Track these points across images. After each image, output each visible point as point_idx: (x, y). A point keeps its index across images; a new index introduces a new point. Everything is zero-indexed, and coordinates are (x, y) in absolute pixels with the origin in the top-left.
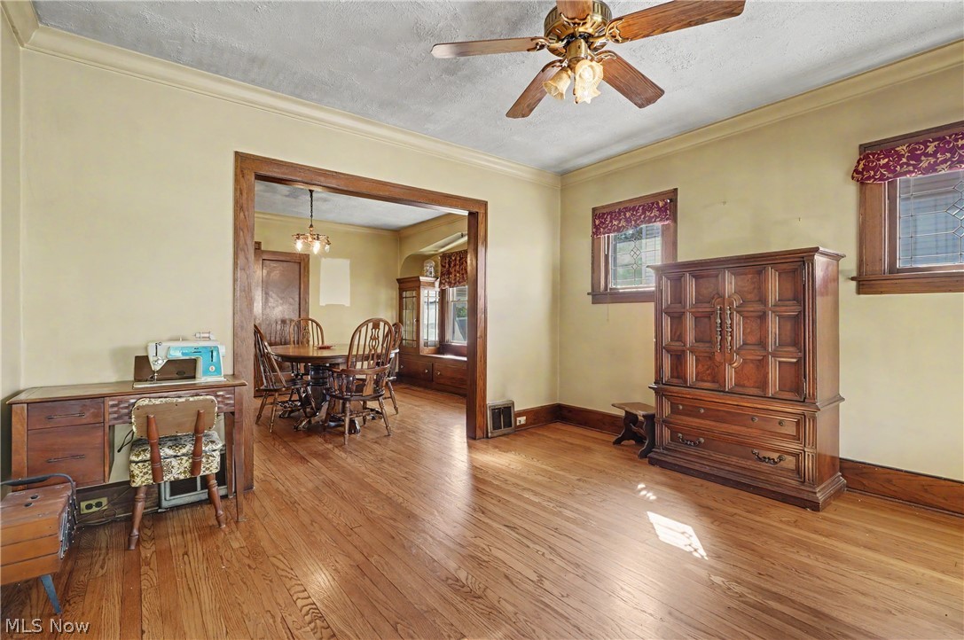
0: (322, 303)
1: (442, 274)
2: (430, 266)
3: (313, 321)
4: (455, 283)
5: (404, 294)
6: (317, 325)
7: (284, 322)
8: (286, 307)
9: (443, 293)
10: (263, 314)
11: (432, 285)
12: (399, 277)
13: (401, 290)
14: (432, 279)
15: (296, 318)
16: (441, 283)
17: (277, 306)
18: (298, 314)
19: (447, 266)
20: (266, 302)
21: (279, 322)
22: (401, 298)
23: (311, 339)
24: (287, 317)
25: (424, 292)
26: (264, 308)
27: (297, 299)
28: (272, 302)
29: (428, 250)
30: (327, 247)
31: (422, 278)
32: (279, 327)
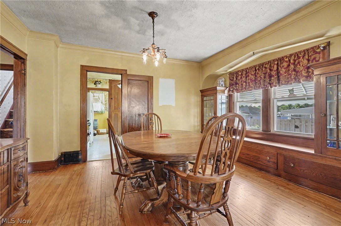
0: (160, 104)
1: (231, 85)
2: (221, 81)
3: (155, 115)
4: (242, 89)
5: (205, 99)
6: (158, 117)
7: (139, 115)
8: (140, 106)
9: (230, 97)
10: (128, 111)
11: (223, 92)
12: (201, 89)
13: (203, 96)
14: (223, 88)
15: (146, 113)
16: (229, 91)
17: (136, 106)
18: (147, 110)
19: (235, 79)
20: (130, 104)
21: (137, 116)
22: (202, 101)
23: (154, 126)
24: (141, 112)
25: (219, 96)
26: (129, 108)
27: (147, 102)
28: (133, 105)
29: (221, 70)
30: (165, 60)
31: (218, 88)
32: (137, 118)
